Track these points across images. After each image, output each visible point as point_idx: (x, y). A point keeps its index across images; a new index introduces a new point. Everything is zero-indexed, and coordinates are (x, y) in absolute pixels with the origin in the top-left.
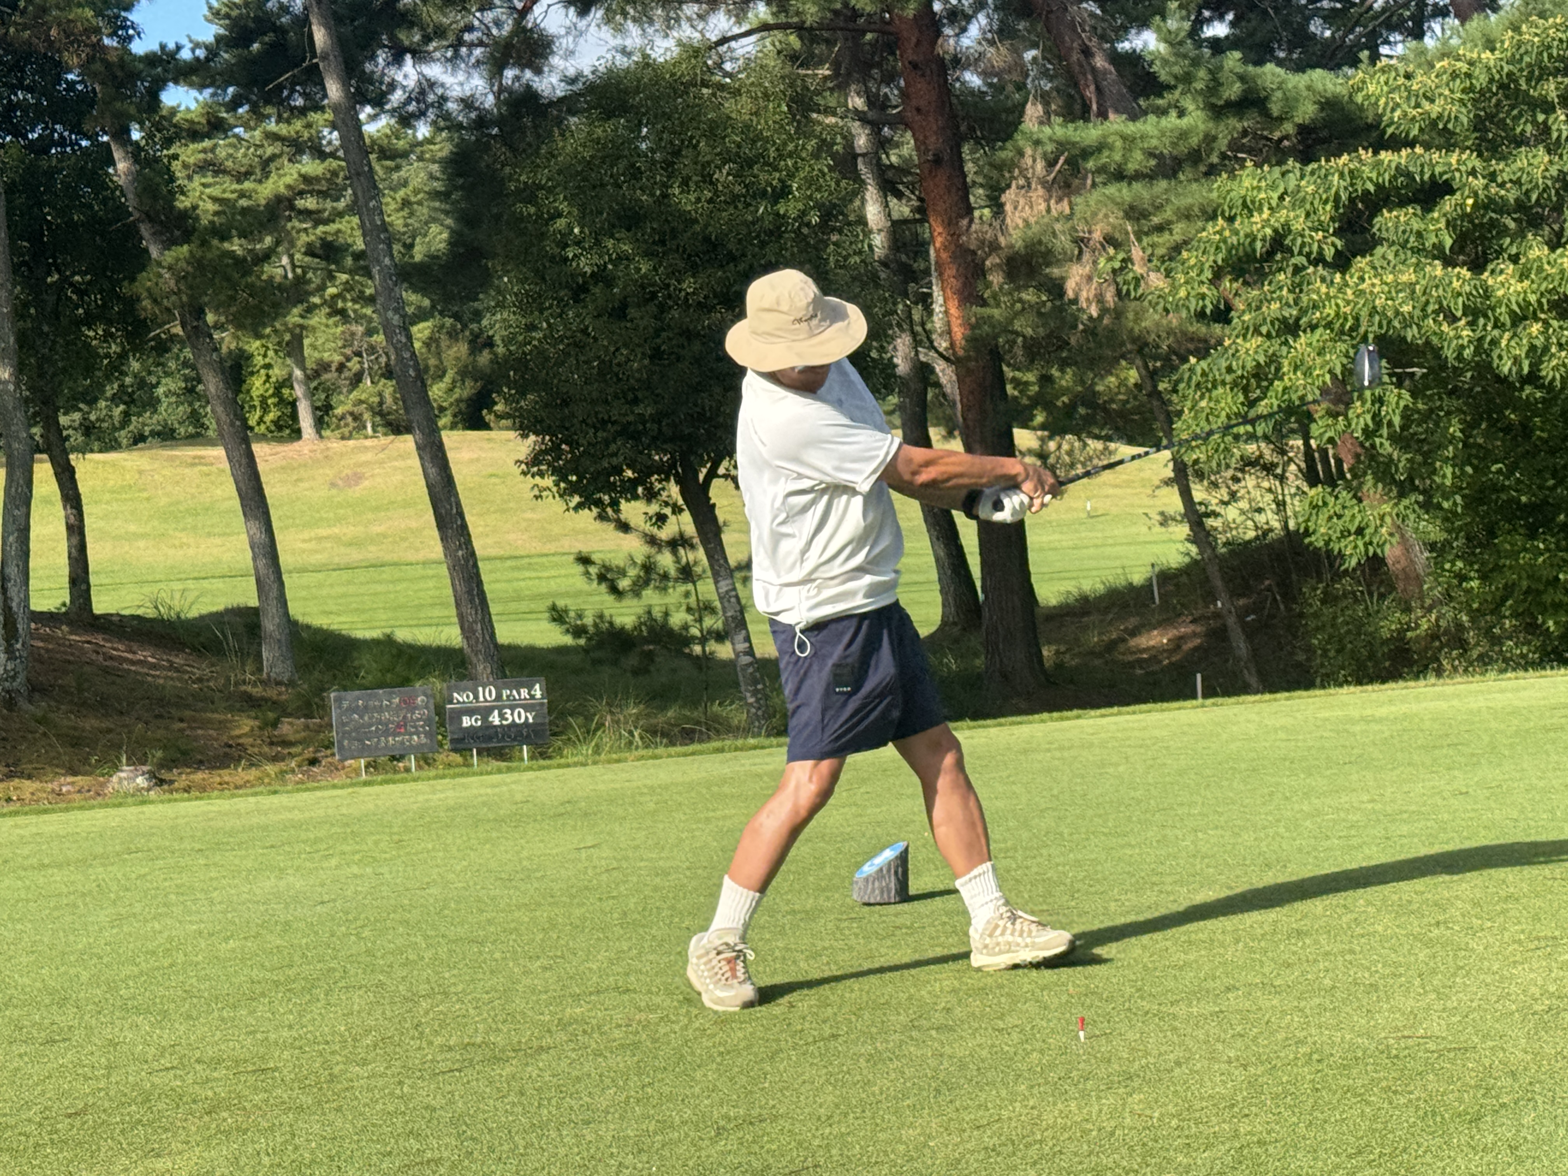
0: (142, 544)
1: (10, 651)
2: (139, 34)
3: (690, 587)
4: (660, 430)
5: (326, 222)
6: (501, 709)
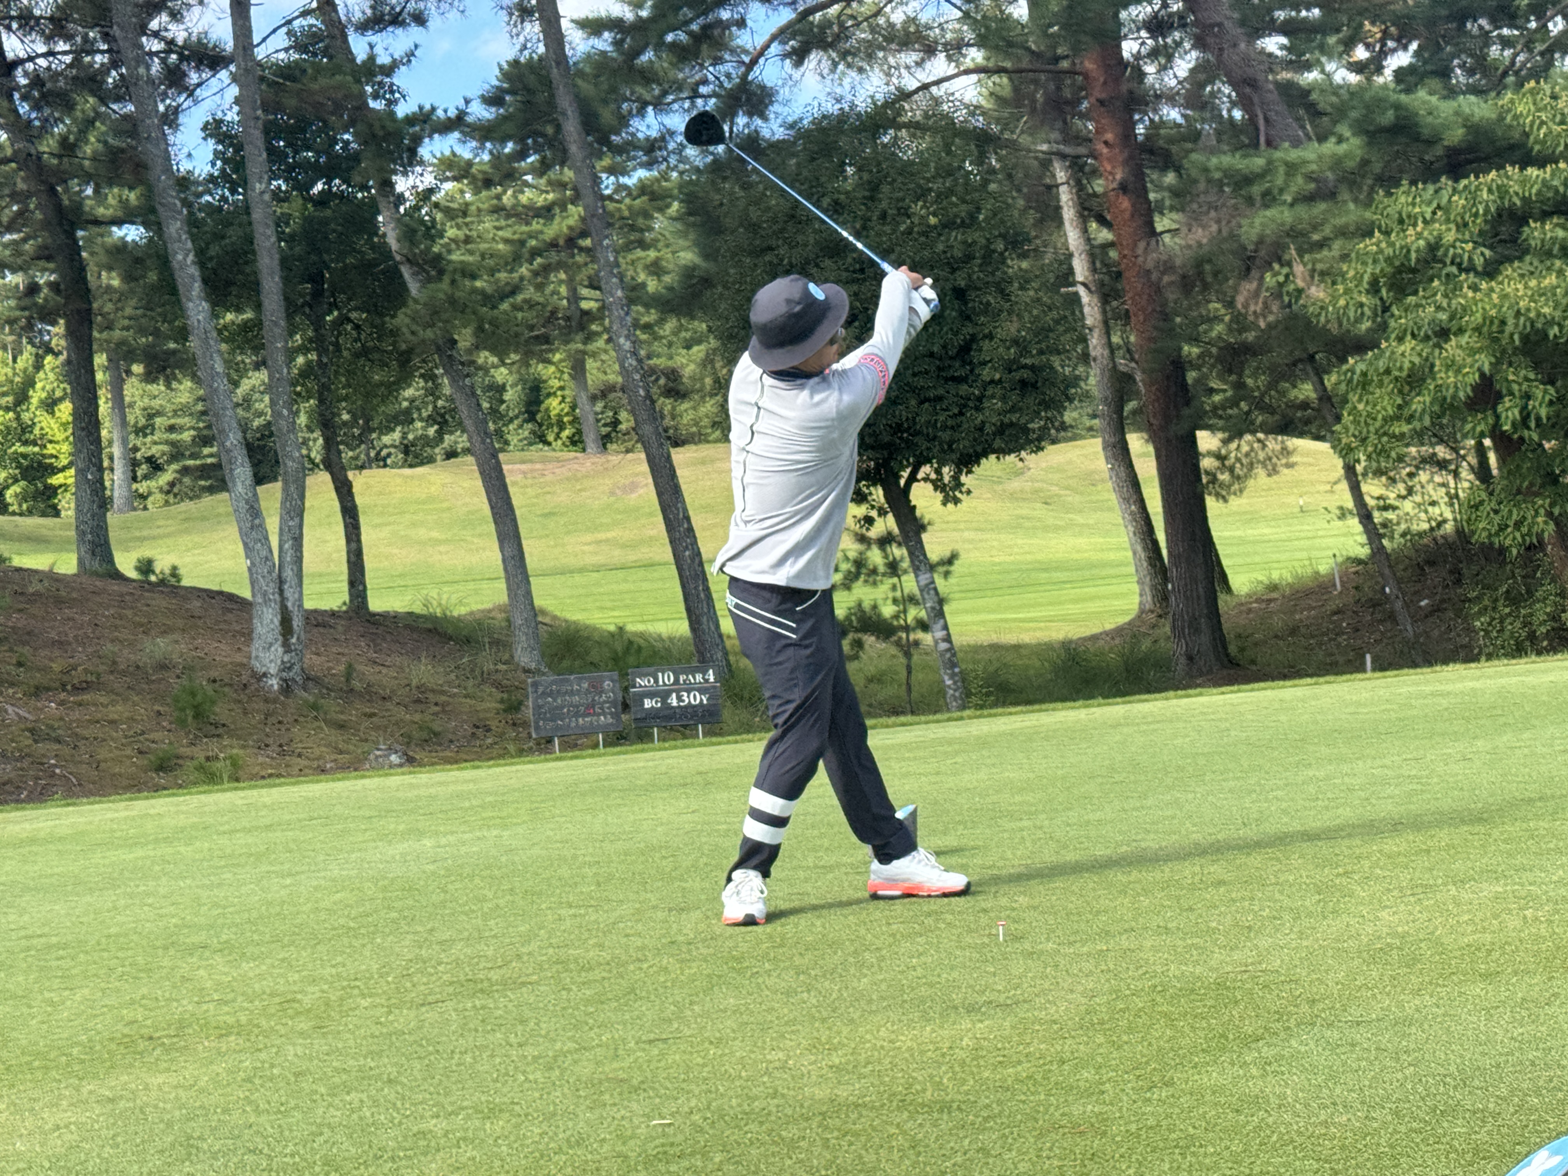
1: (286, 645)
3: (895, 580)
6: (678, 692)
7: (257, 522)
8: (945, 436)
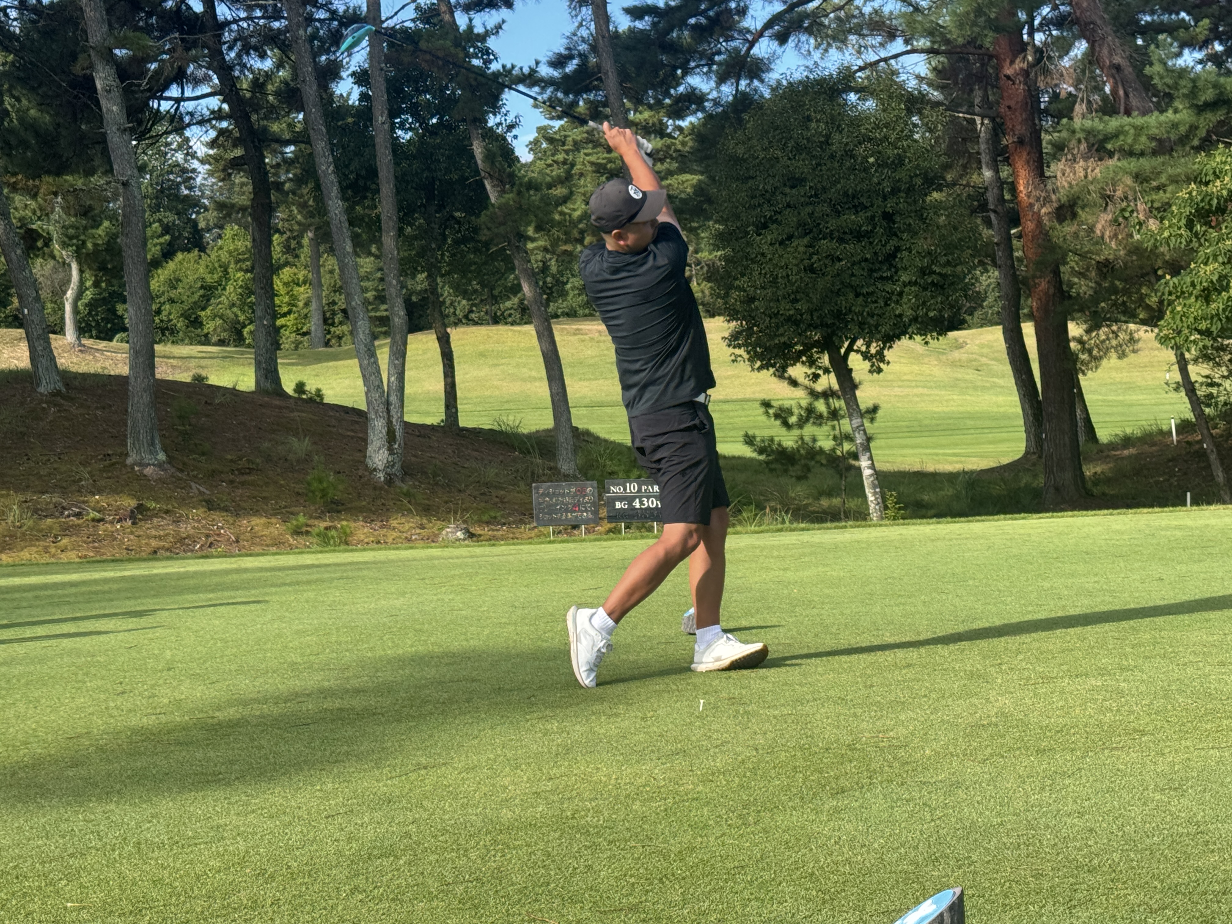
0: (537, 384)
1: (391, 450)
2: (496, 59)
3: (836, 422)
4: (812, 319)
6: (640, 498)
7: (372, 360)
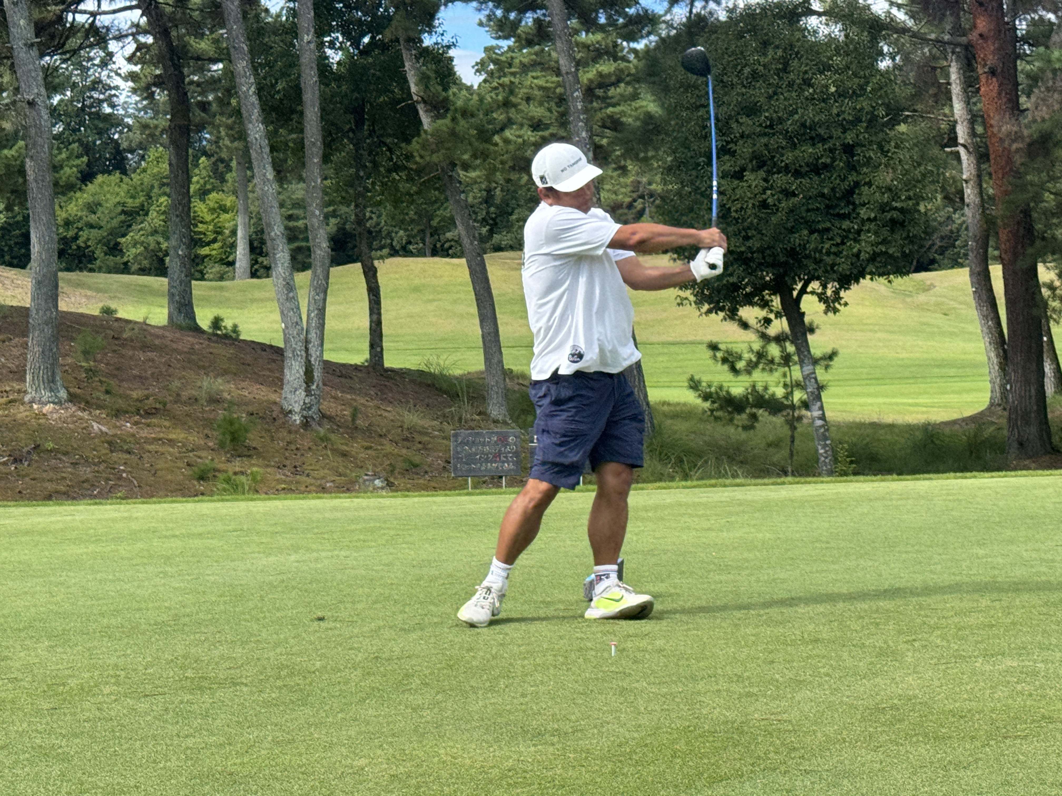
1: (308, 391)
3: (786, 369)
5: (614, 105)
7: (291, 295)
8: (829, 260)
